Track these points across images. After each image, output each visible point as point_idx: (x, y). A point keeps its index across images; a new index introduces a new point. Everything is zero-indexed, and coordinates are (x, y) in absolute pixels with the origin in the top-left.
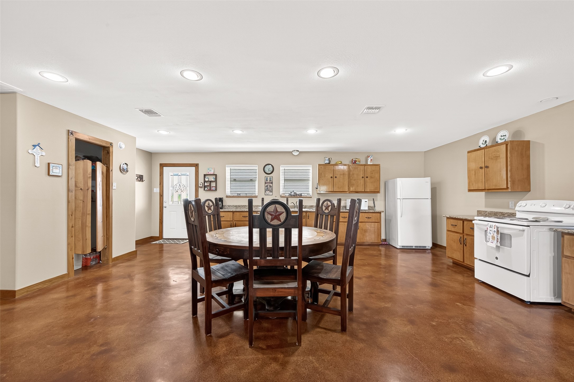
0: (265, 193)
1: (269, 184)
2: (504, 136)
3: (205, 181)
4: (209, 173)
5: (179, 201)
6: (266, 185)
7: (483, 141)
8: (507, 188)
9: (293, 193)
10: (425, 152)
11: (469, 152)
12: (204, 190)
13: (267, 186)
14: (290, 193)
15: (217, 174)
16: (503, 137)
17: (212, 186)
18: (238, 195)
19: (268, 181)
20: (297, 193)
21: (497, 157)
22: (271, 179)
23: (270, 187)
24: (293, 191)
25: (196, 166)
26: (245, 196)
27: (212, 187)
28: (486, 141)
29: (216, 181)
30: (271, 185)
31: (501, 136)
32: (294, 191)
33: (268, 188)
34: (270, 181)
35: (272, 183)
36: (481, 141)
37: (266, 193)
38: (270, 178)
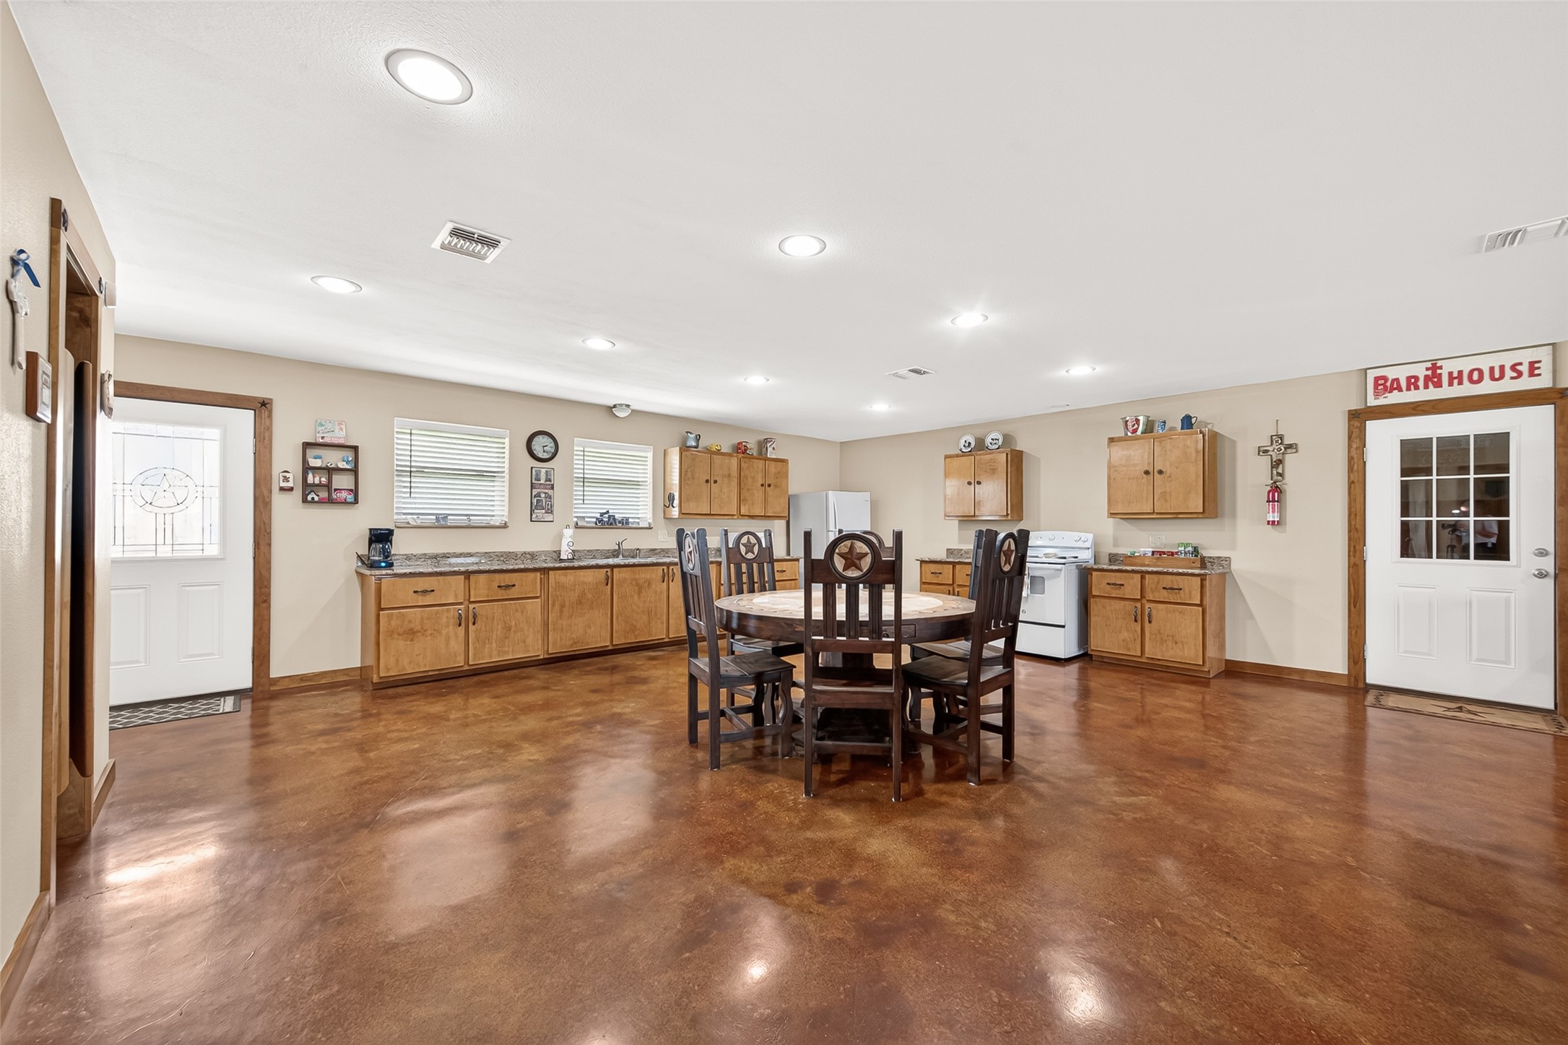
0: (531, 515)
1: (547, 491)
2: (996, 439)
3: (306, 468)
4: (327, 440)
5: (160, 541)
6: (535, 492)
7: (966, 442)
8: (1007, 514)
9: (607, 515)
10: (841, 443)
11: (947, 457)
12: (305, 501)
13: (538, 495)
14: (598, 516)
15: (357, 447)
16: (995, 442)
17: (334, 487)
18: (437, 519)
19: (542, 481)
20: (617, 516)
21: (995, 469)
22: (551, 475)
23: (546, 497)
24: (608, 512)
25: (262, 407)
26: (466, 523)
27: (336, 490)
28: (969, 443)
29: (355, 471)
30: (550, 492)
31: (993, 439)
32: (610, 511)
33: (542, 500)
34: (546, 481)
35: (552, 488)
36: (962, 442)
37: (534, 516)
38: (547, 471)
